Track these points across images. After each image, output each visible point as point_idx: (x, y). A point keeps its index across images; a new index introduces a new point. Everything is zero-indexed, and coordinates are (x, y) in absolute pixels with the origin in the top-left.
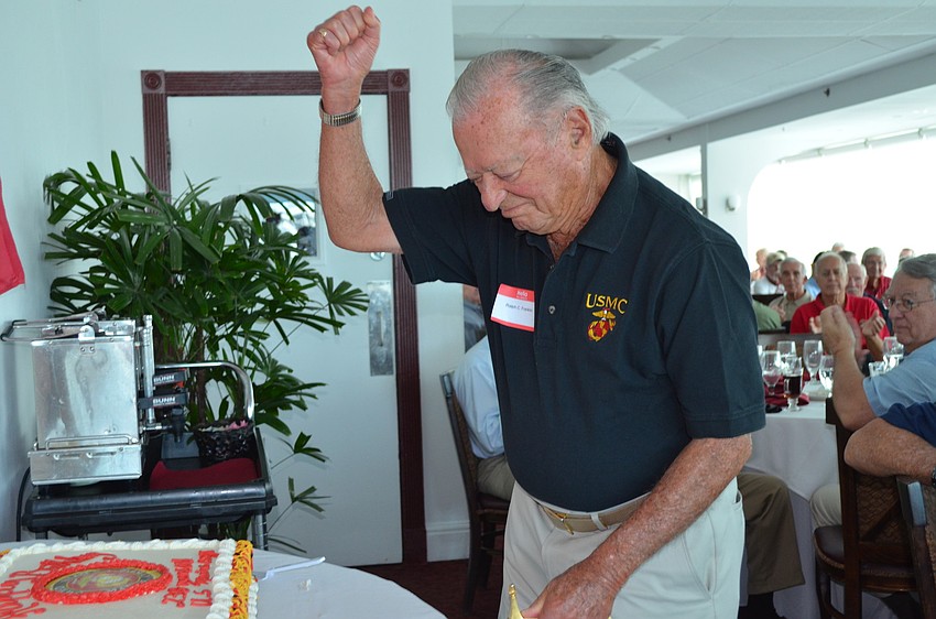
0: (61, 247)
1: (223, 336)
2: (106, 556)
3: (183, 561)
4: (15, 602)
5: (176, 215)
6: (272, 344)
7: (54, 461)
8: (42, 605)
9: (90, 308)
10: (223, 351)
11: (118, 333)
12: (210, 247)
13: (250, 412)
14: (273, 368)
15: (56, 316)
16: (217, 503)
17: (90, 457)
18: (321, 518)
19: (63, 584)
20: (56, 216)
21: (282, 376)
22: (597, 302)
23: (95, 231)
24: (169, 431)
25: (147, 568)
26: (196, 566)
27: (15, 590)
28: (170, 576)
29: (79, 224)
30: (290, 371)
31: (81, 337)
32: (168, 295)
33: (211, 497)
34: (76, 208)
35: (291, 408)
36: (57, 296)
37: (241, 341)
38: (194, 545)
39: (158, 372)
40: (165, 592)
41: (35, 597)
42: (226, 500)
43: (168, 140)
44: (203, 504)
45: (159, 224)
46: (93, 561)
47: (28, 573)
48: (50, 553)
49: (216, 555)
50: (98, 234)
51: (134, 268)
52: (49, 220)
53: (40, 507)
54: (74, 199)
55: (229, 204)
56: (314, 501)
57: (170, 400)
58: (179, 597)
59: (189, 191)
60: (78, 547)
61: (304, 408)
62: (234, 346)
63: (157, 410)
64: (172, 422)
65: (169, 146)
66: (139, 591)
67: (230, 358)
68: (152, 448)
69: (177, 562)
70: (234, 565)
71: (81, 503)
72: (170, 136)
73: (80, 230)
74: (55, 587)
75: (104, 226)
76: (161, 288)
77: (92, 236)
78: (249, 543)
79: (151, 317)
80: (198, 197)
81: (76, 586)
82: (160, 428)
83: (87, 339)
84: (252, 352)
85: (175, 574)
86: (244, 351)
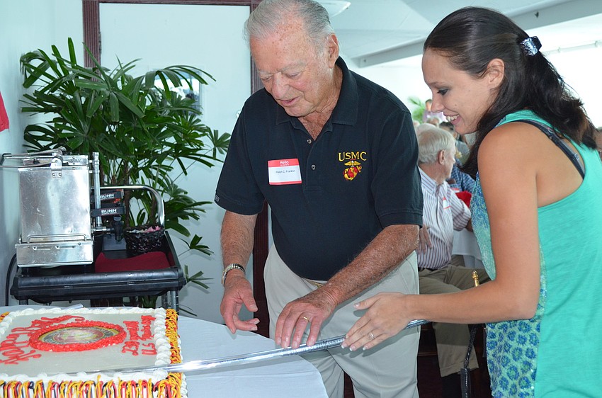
0: (32, 104)
1: (142, 168)
2: (78, 318)
3: (132, 322)
4: (18, 349)
5: (112, 83)
6: (175, 175)
7: (32, 251)
8: (38, 352)
9: (52, 147)
10: (142, 178)
11: (76, 164)
12: (137, 106)
13: (162, 220)
14: (175, 191)
15: (29, 152)
16: (145, 282)
17: (58, 249)
18: (207, 293)
19: (51, 337)
20: (28, 82)
21: (180, 196)
22: (346, 156)
23: (57, 93)
24: (111, 232)
25: (108, 327)
26: (141, 326)
27: (17, 341)
28: (125, 333)
29: (46, 89)
30: (186, 193)
31: (53, 166)
32: (105, 139)
33: (141, 278)
34: (42, 77)
35: (188, 219)
36: (29, 138)
37: (154, 172)
38: (136, 312)
39: (103, 192)
40: (123, 345)
41: (32, 347)
42: (151, 280)
43: (100, 33)
44: (135, 282)
45: (102, 89)
46: (70, 321)
47: (24, 329)
48: (38, 315)
49: (154, 319)
50: (58, 95)
51: (85, 119)
52: (23, 85)
53: (24, 282)
54: (40, 71)
55: (150, 78)
56: (202, 281)
57: (113, 211)
58: (133, 348)
59: (119, 68)
60: (54, 311)
61: (197, 219)
62: (149, 175)
63: (104, 218)
64: (114, 226)
65: (100, 37)
66: (106, 343)
67: (147, 183)
68: (99, 241)
69: (127, 323)
70: (167, 326)
71: (52, 280)
72: (101, 31)
73: (46, 93)
74: (45, 339)
75: (63, 91)
76: (101, 134)
77: (54, 97)
78: (174, 310)
79: (98, 153)
80: (126, 73)
81: (60, 339)
82: (105, 230)
83: (57, 168)
84: (162, 181)
85: (127, 331)
86: (157, 179)
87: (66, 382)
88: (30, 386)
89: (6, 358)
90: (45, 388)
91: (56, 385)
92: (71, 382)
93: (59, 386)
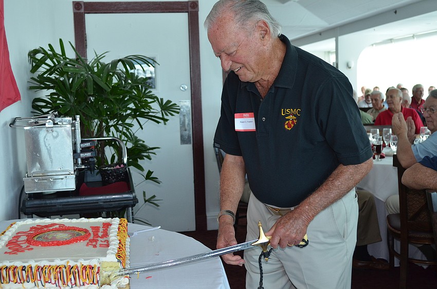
0: (37, 84)
1: (112, 126)
2: (60, 225)
3: (96, 227)
4: (19, 245)
5: (90, 69)
6: (135, 129)
7: (35, 182)
8: (31, 247)
9: (50, 112)
10: (112, 132)
11: (64, 123)
12: (106, 83)
13: (125, 160)
14: (135, 140)
15: (35, 116)
16: (110, 201)
17: (52, 180)
18: (158, 209)
19: (41, 237)
20: (34, 69)
21: (139, 144)
22: (287, 112)
23: (53, 76)
24: (88, 168)
25: (79, 231)
26: (101, 230)
27: (19, 240)
28: (90, 234)
29: (45, 73)
30: (144, 142)
31: (47, 125)
32: (87, 107)
33: (108, 199)
34: (43, 65)
35: (144, 159)
36: (35, 107)
37: (120, 128)
38: (100, 220)
39: (83, 142)
40: (88, 241)
41: (28, 243)
42: (115, 200)
43: (85, 34)
44: (104, 202)
45: (82, 73)
46: (54, 227)
47: (25, 233)
48: (34, 224)
49: (111, 225)
50: (54, 78)
51: (71, 93)
52: (31, 71)
53: (29, 204)
54: (42, 61)
55: (115, 64)
56: (155, 202)
57: (88, 154)
58: (94, 243)
59: (96, 58)
60: (47, 221)
61: (150, 159)
62: (117, 130)
63: (82, 159)
64: (89, 165)
65: (86, 37)
66: (76, 240)
67: (116, 136)
68: (80, 176)
69: (93, 228)
70: (119, 229)
71: (48, 202)
72: (87, 32)
73: (45, 76)
74: (37, 238)
75: (57, 74)
76: (83, 103)
77: (51, 79)
78: (125, 219)
79: (79, 116)
80: (100, 61)
81: (47, 238)
82: (84, 167)
83: (50, 126)
84: (126, 133)
85: (92, 233)
86: (122, 132)
87: (47, 266)
88: (23, 269)
89: (10, 251)
90: (33, 270)
91: (40, 268)
92: (50, 266)
93: (42, 269)
